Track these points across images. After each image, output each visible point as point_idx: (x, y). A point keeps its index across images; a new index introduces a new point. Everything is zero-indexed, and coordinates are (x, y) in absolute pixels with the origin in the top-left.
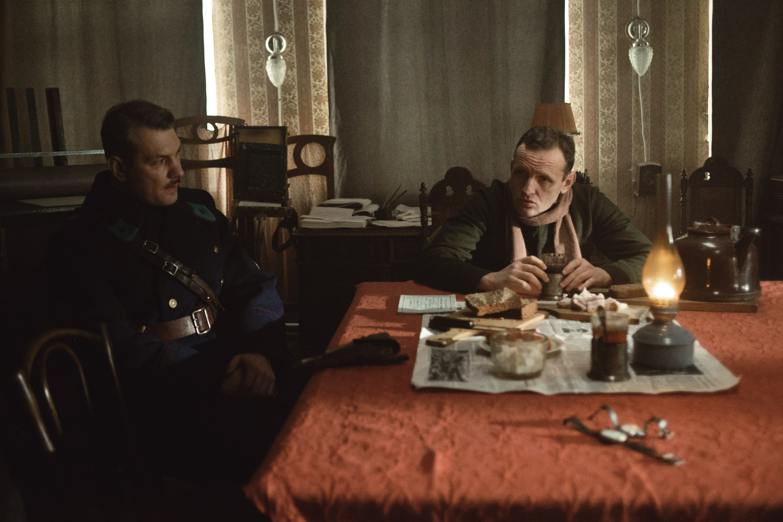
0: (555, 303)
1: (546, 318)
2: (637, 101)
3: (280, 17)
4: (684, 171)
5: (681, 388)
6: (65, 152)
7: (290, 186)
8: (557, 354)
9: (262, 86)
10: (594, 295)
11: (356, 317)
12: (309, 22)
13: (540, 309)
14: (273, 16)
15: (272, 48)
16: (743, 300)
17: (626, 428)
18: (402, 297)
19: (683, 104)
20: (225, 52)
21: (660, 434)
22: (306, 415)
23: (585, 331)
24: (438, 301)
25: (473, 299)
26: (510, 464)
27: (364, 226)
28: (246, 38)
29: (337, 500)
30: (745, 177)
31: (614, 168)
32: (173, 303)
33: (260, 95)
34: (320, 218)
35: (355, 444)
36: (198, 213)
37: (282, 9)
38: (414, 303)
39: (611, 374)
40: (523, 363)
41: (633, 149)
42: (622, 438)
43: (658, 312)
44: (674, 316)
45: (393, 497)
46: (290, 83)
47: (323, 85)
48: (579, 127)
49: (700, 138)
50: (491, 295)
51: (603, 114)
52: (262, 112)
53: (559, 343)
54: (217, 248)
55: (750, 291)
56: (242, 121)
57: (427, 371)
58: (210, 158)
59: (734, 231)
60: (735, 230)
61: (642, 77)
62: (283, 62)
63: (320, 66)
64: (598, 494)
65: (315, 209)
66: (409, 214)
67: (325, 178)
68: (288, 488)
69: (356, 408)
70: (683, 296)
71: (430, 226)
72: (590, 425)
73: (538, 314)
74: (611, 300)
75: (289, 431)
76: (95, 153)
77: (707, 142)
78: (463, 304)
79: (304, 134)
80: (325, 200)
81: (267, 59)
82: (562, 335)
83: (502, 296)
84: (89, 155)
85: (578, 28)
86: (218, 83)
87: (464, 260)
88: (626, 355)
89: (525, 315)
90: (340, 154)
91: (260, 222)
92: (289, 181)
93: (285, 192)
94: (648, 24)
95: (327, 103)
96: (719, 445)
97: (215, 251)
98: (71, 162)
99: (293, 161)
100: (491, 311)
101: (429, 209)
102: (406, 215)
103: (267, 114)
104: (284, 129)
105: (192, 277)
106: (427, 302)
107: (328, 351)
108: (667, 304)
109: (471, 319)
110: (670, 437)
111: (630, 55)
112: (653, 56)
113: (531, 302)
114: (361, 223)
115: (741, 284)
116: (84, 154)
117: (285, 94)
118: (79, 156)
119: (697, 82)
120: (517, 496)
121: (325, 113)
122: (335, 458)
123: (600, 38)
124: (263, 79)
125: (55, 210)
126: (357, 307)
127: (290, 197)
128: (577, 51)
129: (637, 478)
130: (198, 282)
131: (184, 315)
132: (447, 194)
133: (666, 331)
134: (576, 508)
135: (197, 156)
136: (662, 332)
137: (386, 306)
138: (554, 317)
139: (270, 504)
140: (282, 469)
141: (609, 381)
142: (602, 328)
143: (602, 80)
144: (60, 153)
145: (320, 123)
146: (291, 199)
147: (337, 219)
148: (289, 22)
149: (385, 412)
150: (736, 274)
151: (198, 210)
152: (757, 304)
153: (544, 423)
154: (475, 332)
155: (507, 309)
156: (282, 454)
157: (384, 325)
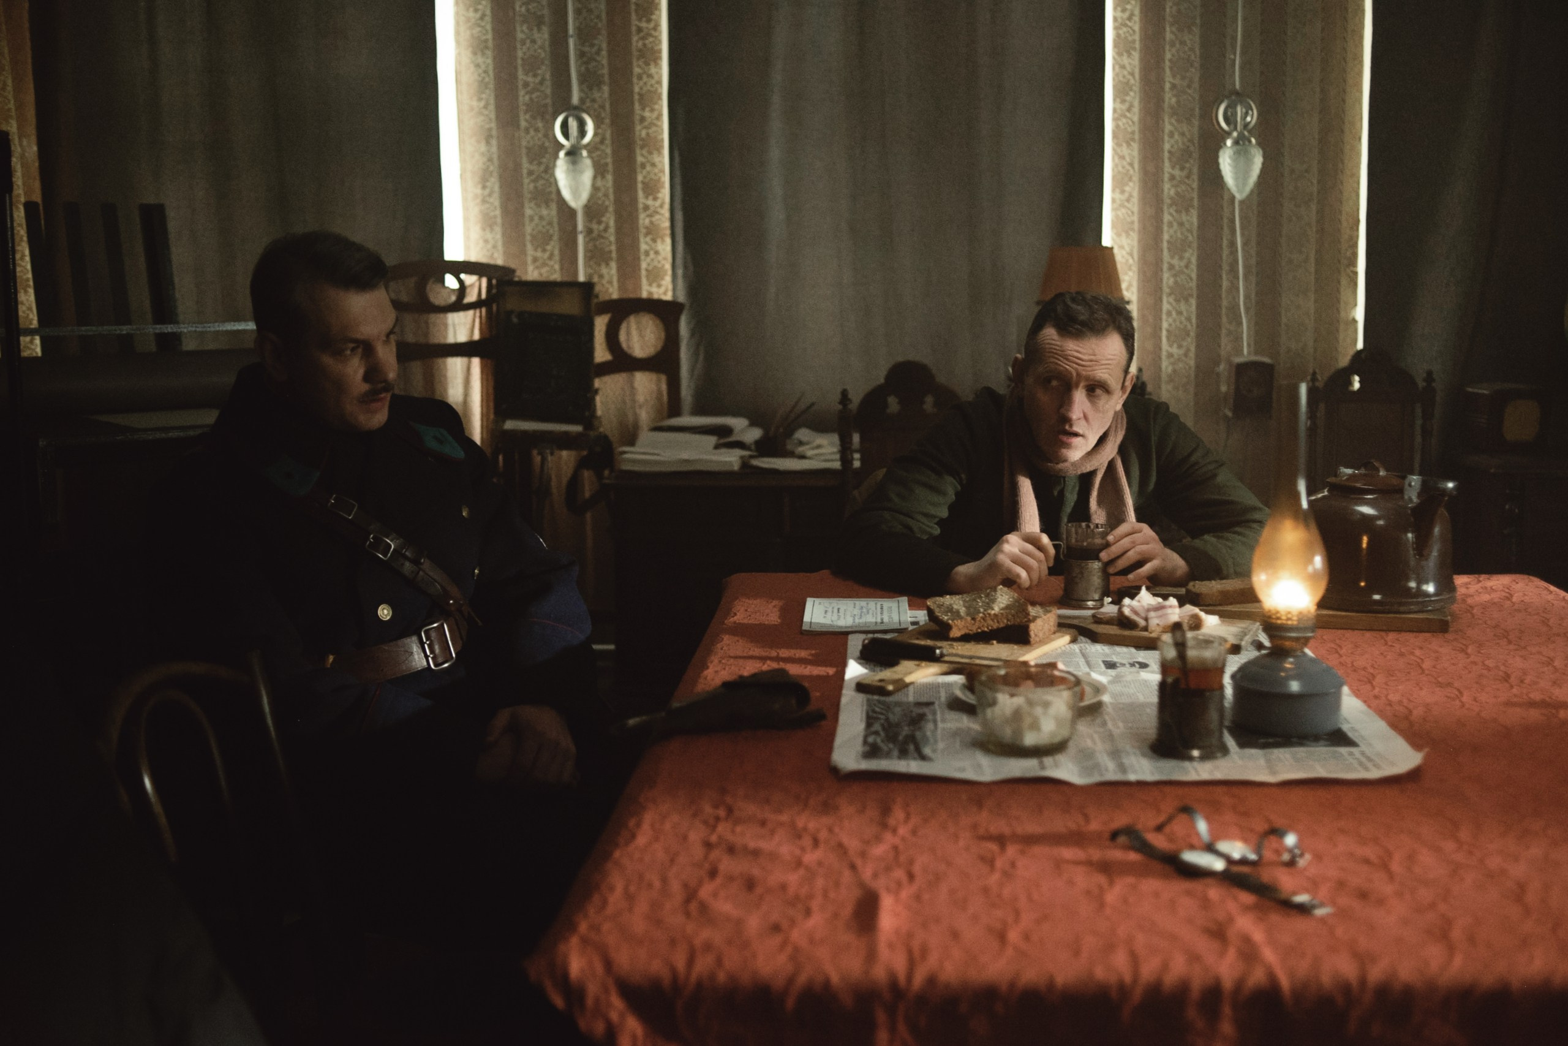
0: (1088, 613)
1: (1074, 641)
2: (1232, 244)
3: (583, 79)
4: (1314, 374)
5: (1321, 772)
6: (176, 325)
7: (600, 393)
8: (1095, 709)
9: (548, 206)
10: (1160, 600)
11: (727, 639)
12: (637, 89)
13: (1063, 625)
14: (569, 76)
15: (566, 134)
16: (1425, 609)
17: (1223, 846)
18: (810, 602)
19: (1314, 252)
20: (478, 142)
21: (1286, 857)
22: (638, 825)
23: (1143, 666)
24: (876, 609)
25: (940, 606)
26: (1017, 913)
27: (736, 468)
28: (518, 116)
29: (699, 985)
30: (1421, 384)
31: (1190, 368)
32: (385, 613)
33: (544, 223)
34: (652, 451)
35: (731, 878)
36: (432, 444)
37: (586, 63)
38: (833, 612)
39: (1193, 747)
40: (1035, 726)
41: (1224, 331)
42: (1219, 865)
43: (1278, 633)
44: (1306, 641)
45: (802, 979)
46: (600, 202)
47: (661, 206)
48: (1127, 289)
49: (1343, 314)
50: (975, 600)
51: (1171, 267)
52: (547, 255)
53: (1098, 689)
54: (467, 509)
55: (1436, 594)
56: (512, 271)
57: (860, 740)
58: (451, 340)
59: (1410, 485)
60: (1413, 484)
61: (1242, 202)
62: (588, 162)
63: (656, 171)
64: (1178, 968)
65: (645, 437)
66: (819, 447)
67: (663, 378)
68: (608, 964)
69: (730, 811)
70: (1322, 604)
71: (856, 469)
72: (1158, 841)
73: (1058, 634)
74: (1190, 609)
75: (607, 856)
76: (235, 328)
77: (1355, 321)
78: (921, 616)
79: (625, 296)
80: (663, 419)
81: (556, 157)
82: (1101, 674)
83: (994, 601)
84: (222, 331)
85: (1129, 110)
86: (465, 199)
87: (925, 537)
88: (1221, 709)
89: (1036, 635)
90: (693, 334)
91: (544, 460)
92: (597, 383)
93: (590, 404)
94: (1255, 103)
95: (668, 241)
96: (1391, 876)
97: (464, 514)
98: (189, 345)
99: (604, 345)
100: (974, 629)
101: (856, 438)
102: (813, 449)
103: (557, 257)
104: (588, 288)
105: (422, 564)
106: (857, 611)
107: (676, 704)
108: (1295, 618)
109: (939, 644)
110: (1302, 863)
111: (1221, 160)
112: (1263, 164)
113: (1047, 612)
114: (731, 462)
115: (1421, 581)
116: (212, 329)
117: (590, 221)
118: (202, 334)
119: (1340, 212)
120: (1031, 975)
121: (665, 259)
122: (693, 906)
123: (1168, 128)
124: (550, 193)
125: (158, 435)
126: (726, 619)
127: (599, 413)
128: (1125, 151)
129: (1247, 940)
130: (431, 573)
131: (406, 634)
132: (889, 411)
133: (1293, 666)
134: (1138, 994)
135: (426, 334)
136: (1286, 670)
137: (779, 618)
138: (1087, 640)
139: (574, 993)
140: (596, 928)
141: (1191, 759)
142: (1179, 663)
143: (1171, 205)
144: (167, 328)
145: (655, 276)
146: (600, 417)
147: (685, 455)
148: (600, 89)
149: (784, 818)
150: (1412, 563)
151: (431, 437)
152: (1449, 618)
153: (1077, 838)
154: (945, 667)
155: (1002, 625)
156: (596, 898)
157: (778, 653)
